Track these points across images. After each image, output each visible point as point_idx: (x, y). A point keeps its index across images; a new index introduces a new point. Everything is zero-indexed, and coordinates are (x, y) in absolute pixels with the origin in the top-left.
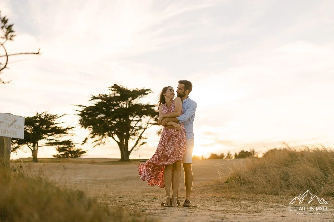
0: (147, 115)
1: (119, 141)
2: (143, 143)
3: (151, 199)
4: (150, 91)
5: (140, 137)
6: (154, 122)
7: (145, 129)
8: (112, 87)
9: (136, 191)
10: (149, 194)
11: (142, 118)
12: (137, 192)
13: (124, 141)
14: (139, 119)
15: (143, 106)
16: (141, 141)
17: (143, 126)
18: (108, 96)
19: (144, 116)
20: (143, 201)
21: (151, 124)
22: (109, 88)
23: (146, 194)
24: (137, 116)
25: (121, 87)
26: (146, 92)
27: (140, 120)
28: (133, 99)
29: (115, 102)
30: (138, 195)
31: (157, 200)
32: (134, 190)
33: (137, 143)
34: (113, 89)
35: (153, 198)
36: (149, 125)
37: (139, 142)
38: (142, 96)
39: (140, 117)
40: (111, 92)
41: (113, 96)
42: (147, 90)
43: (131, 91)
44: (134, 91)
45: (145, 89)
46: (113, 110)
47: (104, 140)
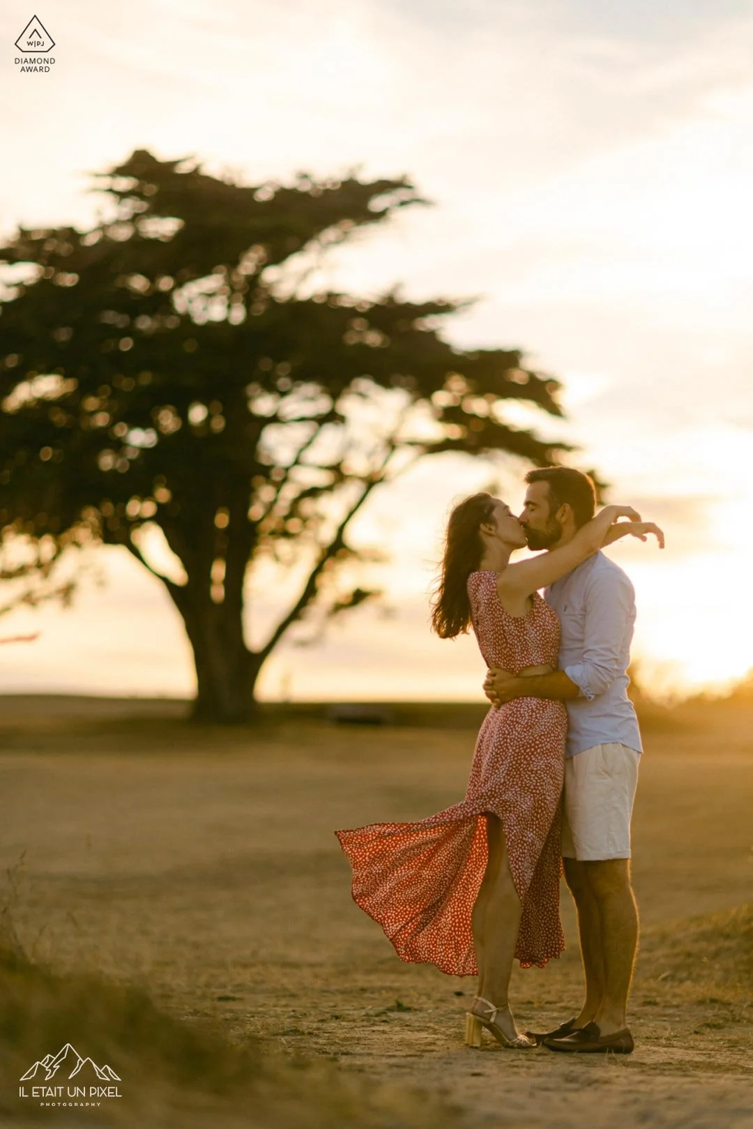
0: (385, 382)
1: (178, 574)
2: (359, 597)
3: (381, 1009)
4: (402, 194)
5: (336, 550)
6: (437, 431)
7: (371, 482)
8: (120, 171)
9: (312, 957)
10: (375, 980)
11: (349, 406)
12: (312, 965)
13: (219, 571)
14: (323, 405)
15: (352, 313)
16: (342, 579)
17: (358, 465)
18: (91, 240)
19: (365, 384)
20: (337, 1018)
21: (412, 444)
22: (97, 175)
23: (361, 980)
24: (309, 389)
25: (184, 168)
26: (377, 203)
27: (332, 417)
28: (277, 257)
29: (138, 283)
30: (319, 984)
31: (406, 1016)
32: (295, 954)
33: (311, 591)
34: (125, 183)
35: (392, 1004)
36: (403, 457)
37: (324, 581)
38: (346, 233)
39: (335, 395)
40: (111, 210)
41: (123, 234)
42: (384, 186)
43: (264, 196)
44: (286, 197)
45: (367, 176)
46: (126, 344)
47: (69, 565)
